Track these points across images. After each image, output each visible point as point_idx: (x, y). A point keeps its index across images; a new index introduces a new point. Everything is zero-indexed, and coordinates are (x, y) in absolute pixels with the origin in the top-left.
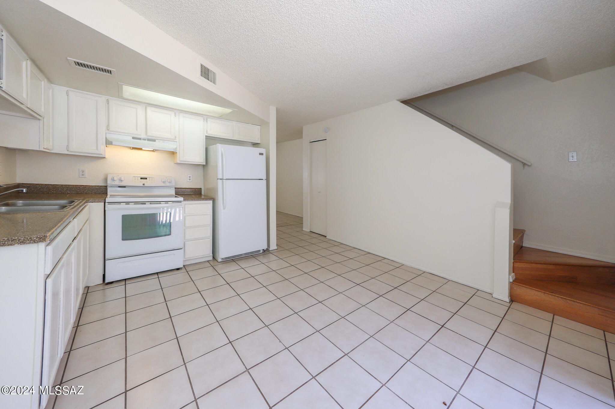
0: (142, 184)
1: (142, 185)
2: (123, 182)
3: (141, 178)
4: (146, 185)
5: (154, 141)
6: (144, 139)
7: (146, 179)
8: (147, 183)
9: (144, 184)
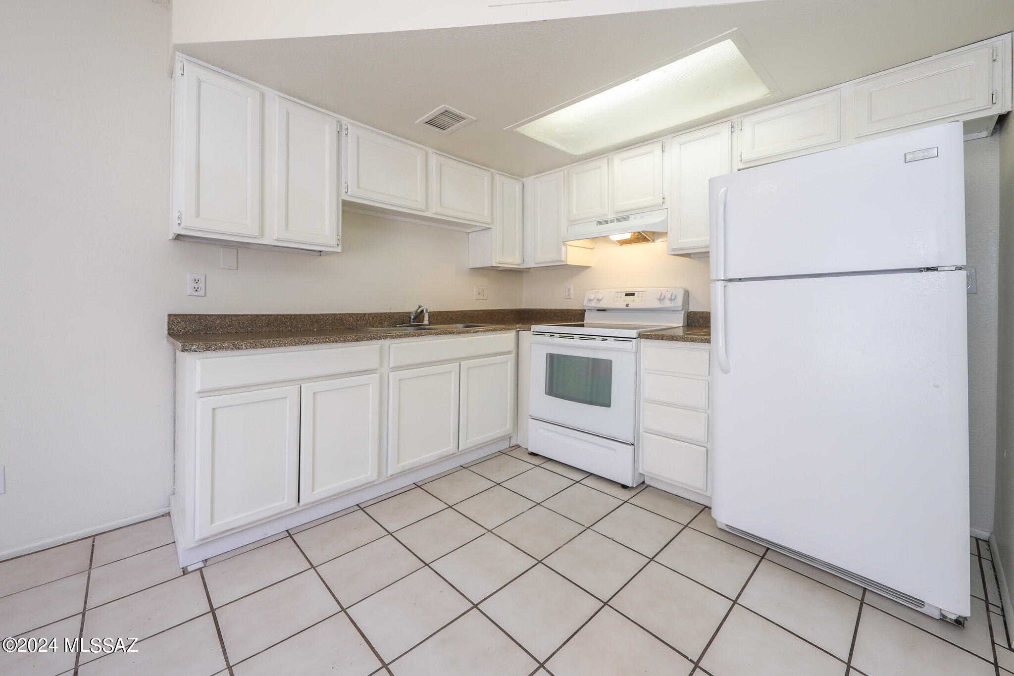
0: (625, 305)
1: (624, 307)
2: (601, 302)
3: (627, 295)
4: (630, 307)
5: (627, 218)
6: (612, 221)
7: (633, 294)
8: (634, 303)
9: (627, 305)
